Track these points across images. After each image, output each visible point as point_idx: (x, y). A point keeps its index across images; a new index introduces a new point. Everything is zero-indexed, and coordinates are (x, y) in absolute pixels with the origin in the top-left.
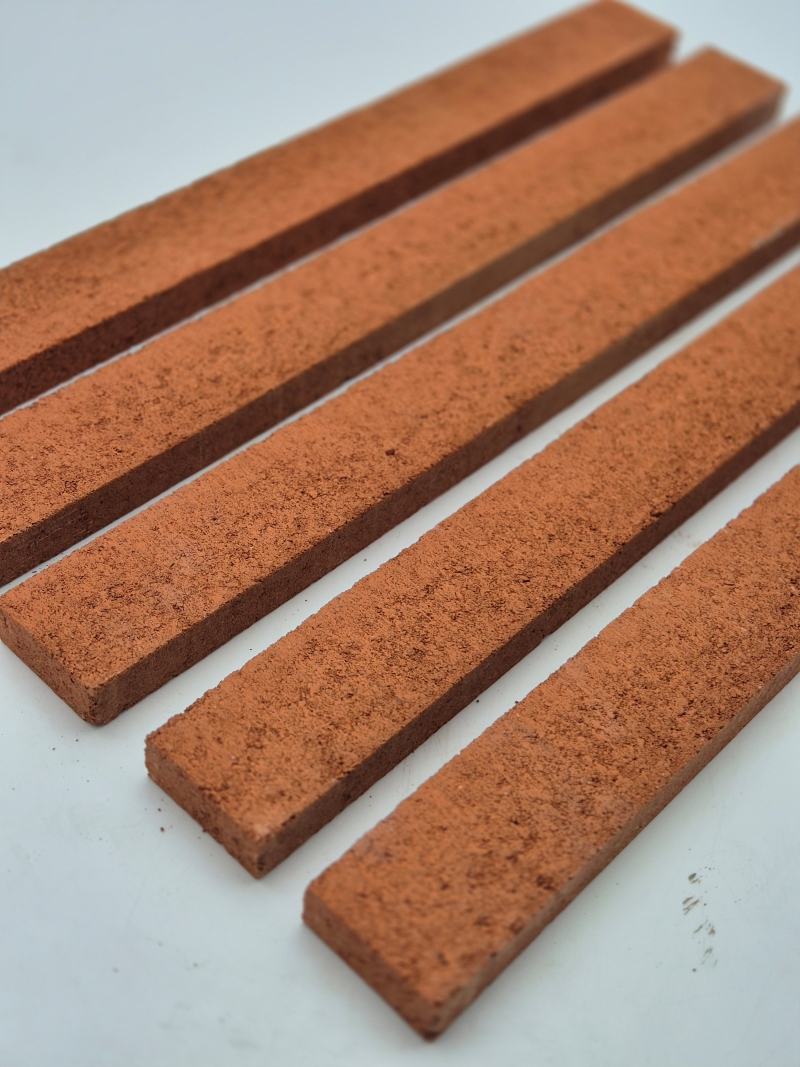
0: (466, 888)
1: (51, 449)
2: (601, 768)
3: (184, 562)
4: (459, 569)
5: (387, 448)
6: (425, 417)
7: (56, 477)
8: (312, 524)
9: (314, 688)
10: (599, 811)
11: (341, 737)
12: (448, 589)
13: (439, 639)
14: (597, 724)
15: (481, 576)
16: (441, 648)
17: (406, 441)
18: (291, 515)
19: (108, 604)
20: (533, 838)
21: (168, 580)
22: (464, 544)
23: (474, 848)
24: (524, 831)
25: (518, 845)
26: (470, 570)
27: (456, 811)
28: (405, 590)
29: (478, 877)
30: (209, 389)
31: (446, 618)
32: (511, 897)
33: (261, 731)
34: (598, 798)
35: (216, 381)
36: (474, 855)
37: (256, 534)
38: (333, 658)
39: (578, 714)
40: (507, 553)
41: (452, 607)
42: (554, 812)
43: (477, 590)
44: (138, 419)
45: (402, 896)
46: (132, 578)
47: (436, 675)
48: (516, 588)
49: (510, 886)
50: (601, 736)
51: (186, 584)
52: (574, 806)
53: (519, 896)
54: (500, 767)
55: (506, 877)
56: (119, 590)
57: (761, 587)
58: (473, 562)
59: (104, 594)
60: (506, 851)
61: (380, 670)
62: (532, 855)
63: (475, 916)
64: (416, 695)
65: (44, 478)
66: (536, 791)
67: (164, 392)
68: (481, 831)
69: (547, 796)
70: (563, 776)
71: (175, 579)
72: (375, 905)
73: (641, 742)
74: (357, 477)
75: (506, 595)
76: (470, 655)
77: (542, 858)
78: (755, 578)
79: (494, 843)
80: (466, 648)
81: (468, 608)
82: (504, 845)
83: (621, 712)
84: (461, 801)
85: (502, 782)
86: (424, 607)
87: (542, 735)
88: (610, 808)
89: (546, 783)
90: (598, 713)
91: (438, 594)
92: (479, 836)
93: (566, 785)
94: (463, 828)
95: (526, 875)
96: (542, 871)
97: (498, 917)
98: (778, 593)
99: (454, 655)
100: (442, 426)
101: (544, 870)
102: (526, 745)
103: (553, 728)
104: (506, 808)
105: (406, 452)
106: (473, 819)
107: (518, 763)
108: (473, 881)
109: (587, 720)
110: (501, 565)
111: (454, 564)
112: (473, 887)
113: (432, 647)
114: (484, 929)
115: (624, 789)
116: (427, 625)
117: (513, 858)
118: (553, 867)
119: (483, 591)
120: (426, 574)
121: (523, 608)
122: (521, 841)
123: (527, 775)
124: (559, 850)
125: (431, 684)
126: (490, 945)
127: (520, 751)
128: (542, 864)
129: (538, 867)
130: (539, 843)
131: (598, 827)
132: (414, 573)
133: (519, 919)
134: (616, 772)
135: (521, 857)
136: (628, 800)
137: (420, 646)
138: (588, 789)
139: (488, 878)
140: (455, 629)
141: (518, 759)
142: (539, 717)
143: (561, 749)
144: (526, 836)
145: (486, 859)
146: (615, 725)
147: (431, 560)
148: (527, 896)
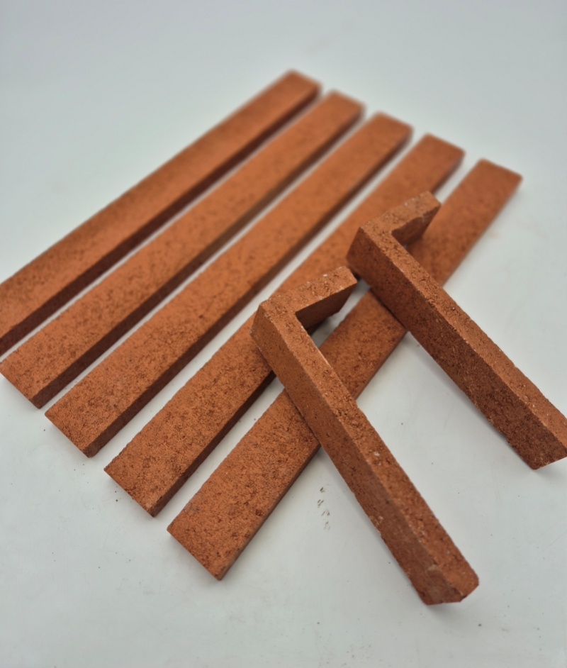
0: (228, 520)
1: (65, 337)
2: (282, 455)
3: (118, 384)
4: (228, 368)
5: (200, 315)
6: (215, 297)
7: (67, 351)
8: (169, 357)
9: (169, 436)
10: (280, 476)
11: (180, 456)
12: (223, 379)
13: (219, 404)
14: (280, 434)
15: (236, 371)
16: (220, 408)
17: (207, 310)
18: (161, 353)
19: (88, 409)
20: (255, 492)
21: (112, 394)
22: (230, 356)
23: (232, 501)
24: (251, 490)
25: (248, 497)
26: (232, 369)
27: (225, 485)
28: (206, 383)
29: (232, 514)
30: (129, 297)
31: (222, 393)
32: (245, 522)
33: (148, 459)
34: (280, 469)
35: (131, 293)
36: (231, 504)
37: (147, 365)
38: (177, 420)
39: (273, 431)
40: (246, 358)
41: (224, 388)
42: (263, 479)
43: (235, 378)
44: (100, 317)
45: (203, 528)
46: (98, 394)
47: (218, 422)
48: (250, 374)
49: (245, 516)
50: (282, 440)
51: (119, 394)
52: (271, 475)
53: (249, 521)
54: (242, 461)
55: (244, 512)
56: (93, 401)
57: (347, 358)
58: (233, 364)
59: (86, 404)
60: (244, 501)
61: (196, 423)
62: (254, 501)
63: (231, 533)
64: (210, 432)
65: (62, 352)
66: (257, 470)
67: (111, 302)
68: (234, 493)
69: (261, 472)
70: (267, 461)
71: (115, 392)
72: (192, 533)
73: (297, 440)
74: (187, 331)
75: (246, 378)
76: (231, 410)
77: (258, 501)
78: (345, 354)
79: (239, 497)
80: (230, 406)
81: (231, 387)
82: (243, 498)
83: (290, 427)
84: (227, 480)
85: (244, 467)
86: (214, 389)
87: (259, 443)
88: (285, 473)
89: (260, 466)
90: (281, 429)
91: (219, 382)
92: (234, 495)
93: (268, 466)
94: (228, 492)
95: (252, 510)
96: (257, 508)
97: (240, 532)
98: (353, 360)
99: (225, 410)
100: (222, 301)
101: (258, 508)
102: (253, 449)
103: (263, 440)
104: (244, 480)
105: (207, 315)
106: (231, 487)
107: (249, 458)
108: (231, 517)
109: (277, 433)
110: (244, 364)
111: (226, 367)
112: (231, 519)
113: (216, 408)
114: (235, 538)
115: (291, 464)
116: (214, 398)
117: (247, 503)
118: (262, 505)
119: (237, 378)
120: (214, 373)
121: (253, 383)
122: (250, 495)
123: (253, 463)
124: (265, 497)
125: (216, 426)
126: (237, 545)
127: (250, 452)
128: (258, 504)
129: (256, 506)
130: (257, 494)
131: (280, 483)
132: (210, 374)
133: (248, 531)
134: (287, 456)
135: (250, 502)
136: (292, 469)
137: (212, 408)
138: (276, 466)
139: (237, 514)
140: (225, 398)
141: (250, 456)
142: (258, 435)
143: (267, 448)
144: (252, 492)
145: (236, 506)
146: (288, 434)
147: (216, 366)
148: (251, 521)
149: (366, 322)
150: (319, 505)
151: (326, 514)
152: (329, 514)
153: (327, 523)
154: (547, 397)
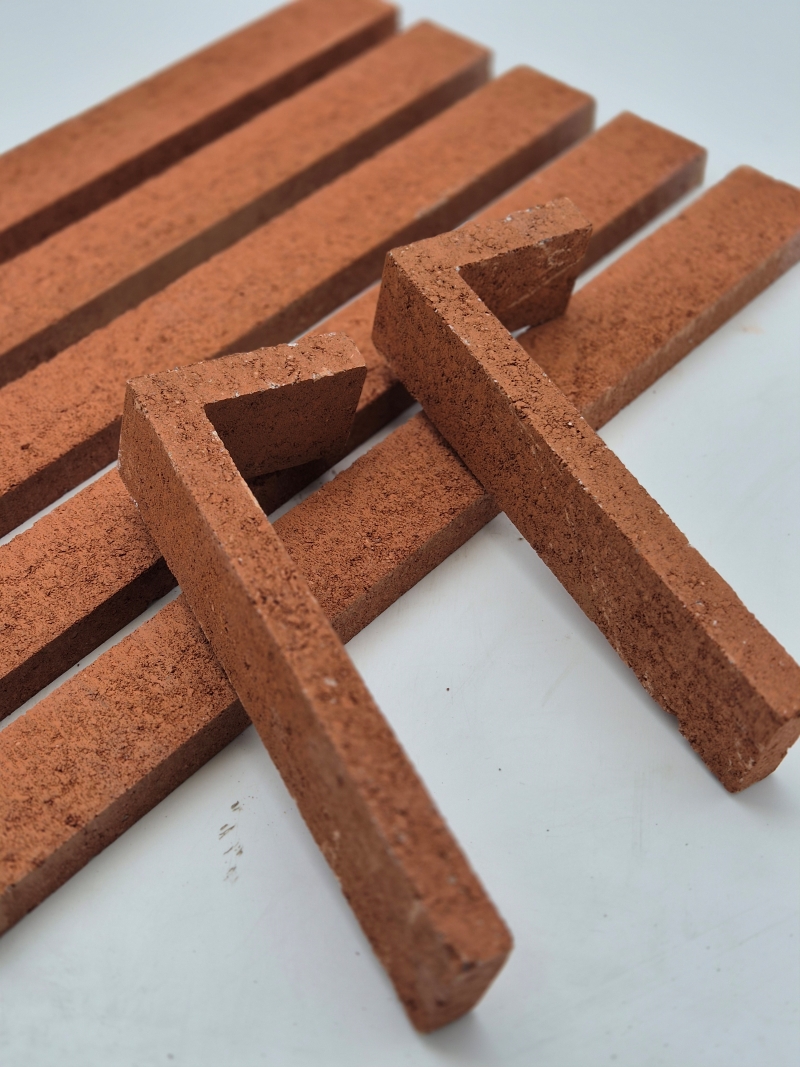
2: (148, 718)
4: (63, 549)
5: (23, 443)
6: (64, 411)
10: (137, 755)
12: (50, 568)
13: (30, 615)
14: (154, 678)
15: (82, 554)
16: (30, 622)
17: (42, 435)
20: (72, 783)
22: (74, 526)
23: (18, 796)
24: (65, 778)
25: (57, 790)
26: (73, 550)
27: (9, 764)
28: (9, 572)
29: (15, 820)
31: (41, 594)
32: (40, 836)
34: (139, 744)
36: (16, 802)
39: (139, 671)
40: (110, 531)
41: (49, 584)
42: (97, 759)
43: (75, 567)
47: (19, 647)
48: (111, 561)
49: (41, 826)
50: (157, 689)
52: (115, 753)
53: (48, 835)
54: (58, 724)
55: (39, 818)
57: (338, 542)
58: (76, 541)
60: (46, 796)
62: (68, 798)
63: (4, 853)
66: (85, 742)
68: (28, 781)
69: (93, 746)
70: (112, 727)
73: (190, 691)
75: (101, 569)
76: (54, 626)
77: (76, 800)
78: (335, 534)
79: (36, 790)
80: (52, 619)
81: (63, 583)
82: (45, 791)
83: (179, 666)
84: (16, 756)
85: (58, 735)
86: (23, 586)
87: (102, 692)
88: (147, 752)
89: (96, 734)
90: (159, 669)
91: (39, 573)
92: (25, 785)
93: (113, 735)
94: (12, 779)
95: (58, 816)
96: (72, 812)
97: (23, 853)
98: (352, 547)
99: (41, 626)
100: (78, 418)
101: (75, 811)
102: (86, 702)
103: (114, 686)
104: (54, 760)
105: (40, 445)
106: (23, 770)
107: (75, 719)
108: (9, 824)
109: (146, 676)
110: (103, 542)
111: (60, 545)
112: (8, 829)
113: (22, 622)
114: (10, 864)
115: (165, 734)
116: (22, 602)
117: (50, 802)
118: (83, 807)
119: (80, 567)
120: (31, 557)
121: (113, 579)
122: (61, 786)
123: (81, 729)
124: (92, 792)
125: (14, 654)
126: (12, 877)
127: (79, 708)
128: (75, 805)
129: (70, 807)
130: (77, 787)
131: (132, 769)
132: (22, 557)
133: (42, 853)
134: (161, 720)
135: (57, 801)
136: (166, 743)
137: (12, 621)
138: (131, 737)
139: (24, 819)
140: (46, 604)
141: (76, 715)
142: (103, 677)
143: (117, 703)
144: (65, 782)
145: (26, 805)
146: (171, 678)
147: (39, 543)
148: (53, 834)
149: (398, 474)
150: (224, 834)
151: (233, 853)
152: (241, 852)
153: (234, 869)
154: (751, 609)
